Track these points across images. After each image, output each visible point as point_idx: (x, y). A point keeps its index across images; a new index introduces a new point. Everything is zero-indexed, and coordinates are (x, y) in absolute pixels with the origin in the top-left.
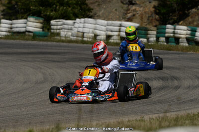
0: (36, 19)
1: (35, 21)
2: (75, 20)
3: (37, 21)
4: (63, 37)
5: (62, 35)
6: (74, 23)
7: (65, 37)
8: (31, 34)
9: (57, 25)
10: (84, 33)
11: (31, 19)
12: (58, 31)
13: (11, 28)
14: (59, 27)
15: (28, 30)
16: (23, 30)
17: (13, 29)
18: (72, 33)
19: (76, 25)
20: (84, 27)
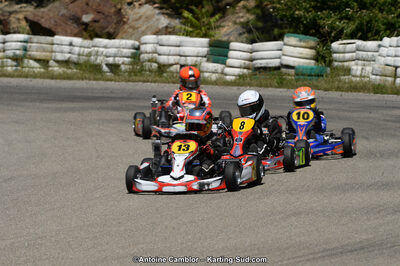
0: (300, 40)
1: (298, 43)
2: (381, 40)
3: (303, 44)
4: (355, 76)
5: (353, 72)
6: (380, 46)
7: (361, 76)
8: (292, 71)
9: (344, 53)
10: (396, 67)
11: (291, 39)
12: (346, 64)
13: (251, 60)
14: (348, 56)
15: (285, 63)
16: (275, 63)
17: (255, 62)
18: (373, 69)
19: (383, 51)
20: (396, 56)
